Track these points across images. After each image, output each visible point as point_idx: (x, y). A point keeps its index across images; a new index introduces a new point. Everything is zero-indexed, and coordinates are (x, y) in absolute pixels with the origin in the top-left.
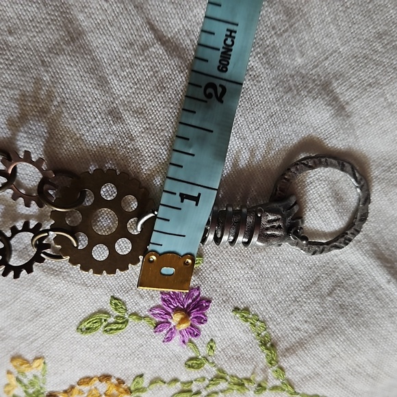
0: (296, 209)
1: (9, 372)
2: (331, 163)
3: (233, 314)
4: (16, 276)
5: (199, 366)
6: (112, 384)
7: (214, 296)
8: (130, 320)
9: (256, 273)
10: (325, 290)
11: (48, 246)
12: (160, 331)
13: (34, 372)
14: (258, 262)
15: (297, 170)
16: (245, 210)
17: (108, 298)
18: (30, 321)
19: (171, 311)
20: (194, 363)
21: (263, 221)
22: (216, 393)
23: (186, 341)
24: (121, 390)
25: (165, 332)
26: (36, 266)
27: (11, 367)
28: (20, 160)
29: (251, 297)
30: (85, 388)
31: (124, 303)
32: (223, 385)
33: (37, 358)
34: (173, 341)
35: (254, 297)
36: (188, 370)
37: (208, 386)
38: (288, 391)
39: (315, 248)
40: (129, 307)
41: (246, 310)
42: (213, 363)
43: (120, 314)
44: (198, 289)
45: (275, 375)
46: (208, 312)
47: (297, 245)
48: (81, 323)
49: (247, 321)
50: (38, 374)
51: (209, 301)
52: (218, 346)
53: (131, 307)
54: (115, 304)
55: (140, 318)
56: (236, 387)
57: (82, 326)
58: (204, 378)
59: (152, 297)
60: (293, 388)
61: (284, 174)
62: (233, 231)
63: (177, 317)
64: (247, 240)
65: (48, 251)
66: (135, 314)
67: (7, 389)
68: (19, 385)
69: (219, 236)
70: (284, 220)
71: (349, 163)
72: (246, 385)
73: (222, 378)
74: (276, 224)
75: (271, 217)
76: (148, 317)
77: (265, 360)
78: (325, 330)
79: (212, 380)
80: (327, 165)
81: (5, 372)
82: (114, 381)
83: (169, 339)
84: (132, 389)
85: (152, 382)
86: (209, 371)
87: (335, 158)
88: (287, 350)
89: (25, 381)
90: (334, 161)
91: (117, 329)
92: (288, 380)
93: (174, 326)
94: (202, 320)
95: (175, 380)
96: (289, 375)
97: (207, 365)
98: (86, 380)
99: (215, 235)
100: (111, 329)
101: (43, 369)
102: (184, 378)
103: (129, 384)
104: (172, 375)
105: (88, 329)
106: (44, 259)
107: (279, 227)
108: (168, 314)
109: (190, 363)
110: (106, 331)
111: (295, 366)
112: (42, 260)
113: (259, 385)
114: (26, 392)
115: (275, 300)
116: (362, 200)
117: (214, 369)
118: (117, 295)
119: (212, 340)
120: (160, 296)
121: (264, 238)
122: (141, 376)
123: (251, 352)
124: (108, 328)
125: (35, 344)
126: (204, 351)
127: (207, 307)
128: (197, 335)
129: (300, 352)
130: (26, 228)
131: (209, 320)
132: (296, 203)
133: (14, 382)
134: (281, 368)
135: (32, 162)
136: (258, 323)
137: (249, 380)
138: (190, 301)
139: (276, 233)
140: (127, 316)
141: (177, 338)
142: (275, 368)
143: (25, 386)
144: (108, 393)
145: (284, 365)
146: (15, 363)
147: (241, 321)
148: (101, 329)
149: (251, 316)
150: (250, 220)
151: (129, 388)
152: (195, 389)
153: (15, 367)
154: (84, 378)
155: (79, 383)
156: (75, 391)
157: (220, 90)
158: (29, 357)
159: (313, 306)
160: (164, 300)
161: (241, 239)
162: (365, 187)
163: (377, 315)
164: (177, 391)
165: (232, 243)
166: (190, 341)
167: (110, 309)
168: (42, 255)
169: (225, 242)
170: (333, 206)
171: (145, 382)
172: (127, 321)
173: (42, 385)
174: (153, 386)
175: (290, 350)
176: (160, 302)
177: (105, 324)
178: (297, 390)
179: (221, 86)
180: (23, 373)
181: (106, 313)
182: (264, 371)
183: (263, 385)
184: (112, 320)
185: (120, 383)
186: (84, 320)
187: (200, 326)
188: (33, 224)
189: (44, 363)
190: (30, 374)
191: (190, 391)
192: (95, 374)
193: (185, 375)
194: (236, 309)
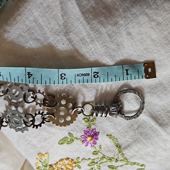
0: (121, 106)
1: (37, 159)
2: (131, 91)
3: (106, 137)
4: (37, 128)
5: (97, 154)
6: (69, 161)
7: (100, 131)
8: (75, 140)
9: (113, 123)
10: (135, 128)
11: (46, 119)
12: (84, 143)
13: (45, 158)
14: (113, 120)
15: (121, 94)
16: (105, 106)
17: (68, 133)
18: (44, 142)
19: (87, 136)
20: (95, 153)
21: (111, 109)
22: (103, 163)
23: (92, 146)
24: (73, 162)
25: (86, 143)
26: (42, 124)
27: (38, 157)
28: (37, 93)
29: (111, 131)
30: (61, 163)
31: (72, 135)
32: (105, 160)
33: (46, 153)
34: (88, 146)
35: (113, 131)
36: (94, 155)
37: (100, 161)
38: (126, 161)
39: (128, 118)
40: (74, 136)
41: (111, 135)
42: (101, 153)
43: (71, 138)
44: (95, 129)
45: (121, 156)
46: (98, 136)
47: (122, 117)
48: (59, 142)
49: (111, 139)
50: (46, 159)
51: (99, 133)
52: (102, 147)
53: (75, 136)
54: (70, 135)
55: (78, 139)
56: (109, 160)
57: (60, 142)
58: (99, 158)
59: (81, 132)
60: (127, 160)
61: (117, 95)
62: (101, 112)
63: (89, 138)
64: (106, 115)
65: (46, 120)
66: (76, 138)
67: (36, 164)
68: (40, 162)
69: (97, 114)
70: (117, 109)
71: (137, 91)
72: (112, 160)
73: (104, 158)
74: (115, 110)
75: (113, 108)
76: (80, 139)
77: (118, 151)
78: (136, 141)
79: (101, 158)
80: (130, 92)
81: (36, 159)
82: (70, 160)
83: (87, 145)
84: (76, 162)
85: (82, 160)
86: (100, 155)
87: (132, 90)
88: (125, 148)
89: (42, 161)
90: (132, 91)
91: (71, 143)
92: (125, 158)
93: (88, 141)
94: (97, 139)
95: (90, 159)
96: (125, 156)
97: (99, 154)
98: (62, 160)
99: (96, 114)
100: (69, 143)
101: (48, 157)
102: (92, 158)
103: (75, 160)
104: (88, 157)
105: (62, 143)
106: (45, 123)
107: (116, 111)
108: (86, 137)
109: (94, 153)
110: (67, 144)
111: (128, 153)
112: (44, 123)
113: (116, 160)
114: (42, 165)
115: (119, 132)
116: (142, 103)
117: (102, 155)
118: (70, 132)
119: (100, 145)
120: (84, 132)
121: (111, 114)
122: (79, 158)
123: (113, 149)
124: (68, 143)
125: (45, 149)
126: (98, 149)
127: (98, 135)
128: (95, 144)
129: (129, 148)
130: (39, 113)
131: (99, 139)
132: (121, 104)
133: (39, 162)
134: (123, 154)
135: (41, 93)
136: (115, 139)
137: (113, 158)
138: (93, 133)
139: (115, 113)
140: (73, 139)
141: (89, 145)
142: (121, 154)
143: (42, 163)
144: (69, 164)
145: (124, 153)
146: (39, 155)
147: (109, 139)
148: (66, 143)
149: (112, 137)
150: (106, 109)
151: (75, 162)
152: (96, 162)
153: (39, 156)
154: (61, 159)
155: (59, 161)
156: (58, 164)
157: (95, 74)
158: (44, 153)
159: (132, 133)
160: (85, 133)
161: (104, 115)
162: (143, 99)
163: (153, 135)
164: (90, 162)
165: (101, 116)
166: (94, 146)
167: (68, 136)
168: (44, 121)
169: (99, 116)
170: (136, 101)
171: (80, 160)
172: (74, 140)
173: (47, 162)
174: (83, 161)
175: (126, 148)
176: (84, 134)
177: (67, 141)
178: (129, 161)
179: (94, 74)
180: (42, 159)
181: (67, 138)
182: (118, 155)
183: (117, 159)
184: (69, 140)
185: (72, 160)
186: (61, 141)
187: (96, 141)
188: (41, 112)
189: (48, 155)
190: (44, 158)
191: (94, 162)
192: (64, 158)
193: (93, 157)
194: (107, 135)
